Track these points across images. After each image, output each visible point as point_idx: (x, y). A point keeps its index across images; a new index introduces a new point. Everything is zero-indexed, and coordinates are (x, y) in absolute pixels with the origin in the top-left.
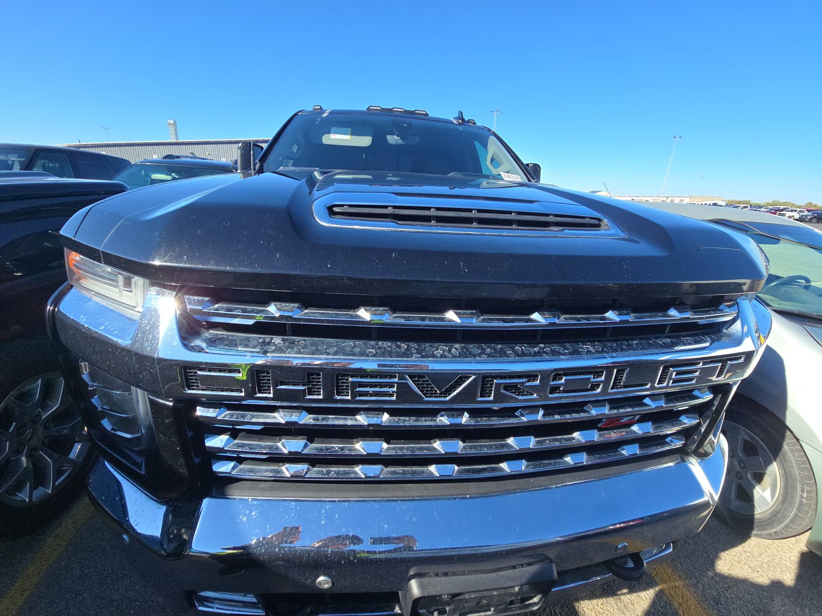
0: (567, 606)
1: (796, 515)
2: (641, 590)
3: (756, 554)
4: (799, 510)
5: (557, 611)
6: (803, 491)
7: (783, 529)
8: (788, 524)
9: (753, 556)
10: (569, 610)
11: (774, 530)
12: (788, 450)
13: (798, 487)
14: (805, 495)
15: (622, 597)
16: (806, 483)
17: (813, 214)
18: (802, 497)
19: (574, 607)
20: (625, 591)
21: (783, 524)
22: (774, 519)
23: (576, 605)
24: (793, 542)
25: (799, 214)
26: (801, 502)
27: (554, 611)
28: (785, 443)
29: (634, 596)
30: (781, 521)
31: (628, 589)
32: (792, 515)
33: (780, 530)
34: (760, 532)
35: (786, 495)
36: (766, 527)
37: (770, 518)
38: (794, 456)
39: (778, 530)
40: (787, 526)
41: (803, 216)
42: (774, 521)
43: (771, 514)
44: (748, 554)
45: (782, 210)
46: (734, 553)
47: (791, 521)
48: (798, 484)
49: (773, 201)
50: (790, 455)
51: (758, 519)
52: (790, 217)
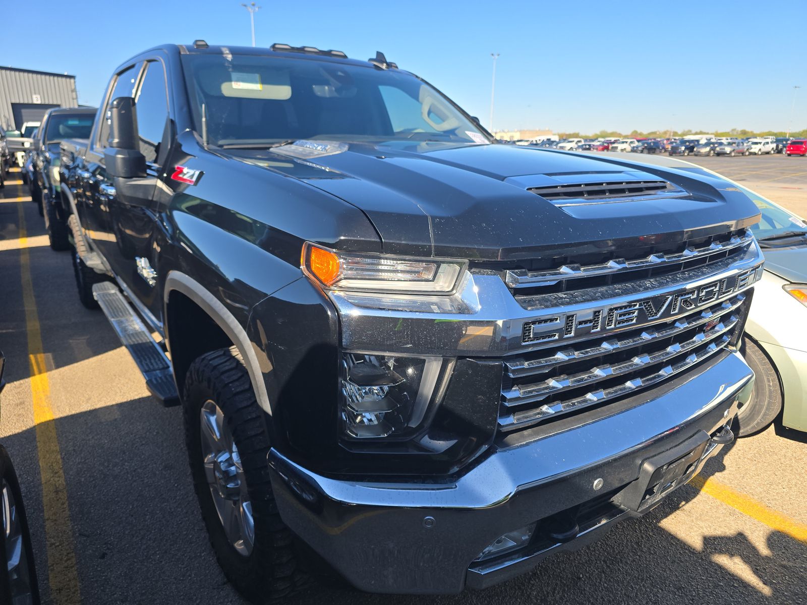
0: (655, 528)
1: (769, 402)
2: (692, 498)
3: (747, 450)
4: (770, 397)
5: (650, 534)
6: (769, 381)
7: (762, 418)
8: (765, 412)
9: (745, 451)
10: (657, 530)
11: (756, 422)
12: (750, 353)
13: (765, 379)
14: (771, 384)
15: (684, 507)
16: (769, 374)
17: (643, 144)
18: (769, 386)
19: (660, 527)
20: (683, 503)
21: (762, 414)
22: (754, 412)
23: (660, 525)
24: (766, 435)
25: (630, 145)
26: (770, 390)
27: (649, 535)
28: (747, 348)
29: (690, 504)
30: (759, 412)
31: (684, 501)
32: (766, 403)
33: (761, 420)
34: (746, 429)
35: (758, 389)
36: (749, 422)
37: (751, 413)
38: (756, 356)
39: (759, 421)
40: (764, 415)
41: (634, 147)
42: (754, 414)
43: (751, 409)
44: (742, 451)
45: (614, 143)
46: (733, 454)
47: (767, 409)
48: (764, 376)
49: (602, 132)
50: (753, 356)
51: (742, 418)
52: (622, 150)
